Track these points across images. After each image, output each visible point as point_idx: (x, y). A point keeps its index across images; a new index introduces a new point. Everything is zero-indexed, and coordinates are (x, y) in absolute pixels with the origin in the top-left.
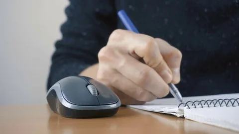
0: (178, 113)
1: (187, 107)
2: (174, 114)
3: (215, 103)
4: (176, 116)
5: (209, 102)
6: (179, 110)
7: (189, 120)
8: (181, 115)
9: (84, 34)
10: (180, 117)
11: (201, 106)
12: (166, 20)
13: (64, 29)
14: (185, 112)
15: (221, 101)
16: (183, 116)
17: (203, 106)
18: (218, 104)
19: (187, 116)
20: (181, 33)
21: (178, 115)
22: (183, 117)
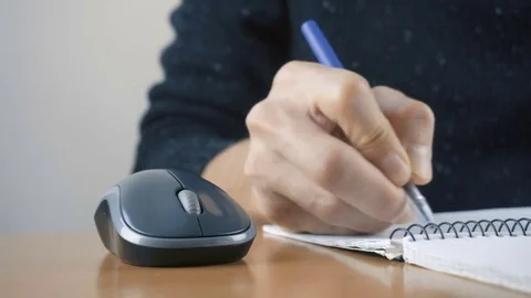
0: (390, 251)
1: (409, 237)
2: (382, 253)
3: (471, 228)
4: (385, 257)
5: (458, 227)
6: (393, 243)
7: (413, 265)
8: (397, 255)
9: (218, 67)
10: (395, 260)
11: (440, 235)
12: (408, 34)
13: (169, 58)
14: (405, 249)
15: (484, 225)
16: (401, 257)
17: (445, 234)
18: (478, 232)
19: (409, 257)
20: (442, 62)
21: (390, 256)
22: (401, 260)
